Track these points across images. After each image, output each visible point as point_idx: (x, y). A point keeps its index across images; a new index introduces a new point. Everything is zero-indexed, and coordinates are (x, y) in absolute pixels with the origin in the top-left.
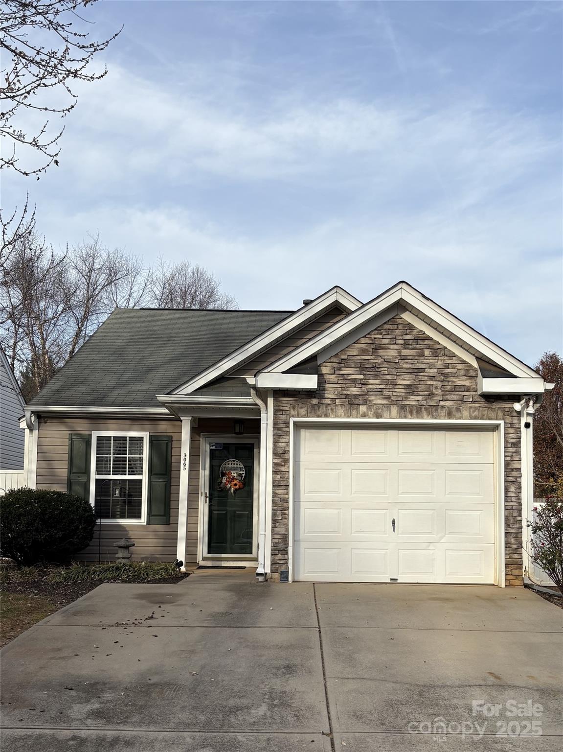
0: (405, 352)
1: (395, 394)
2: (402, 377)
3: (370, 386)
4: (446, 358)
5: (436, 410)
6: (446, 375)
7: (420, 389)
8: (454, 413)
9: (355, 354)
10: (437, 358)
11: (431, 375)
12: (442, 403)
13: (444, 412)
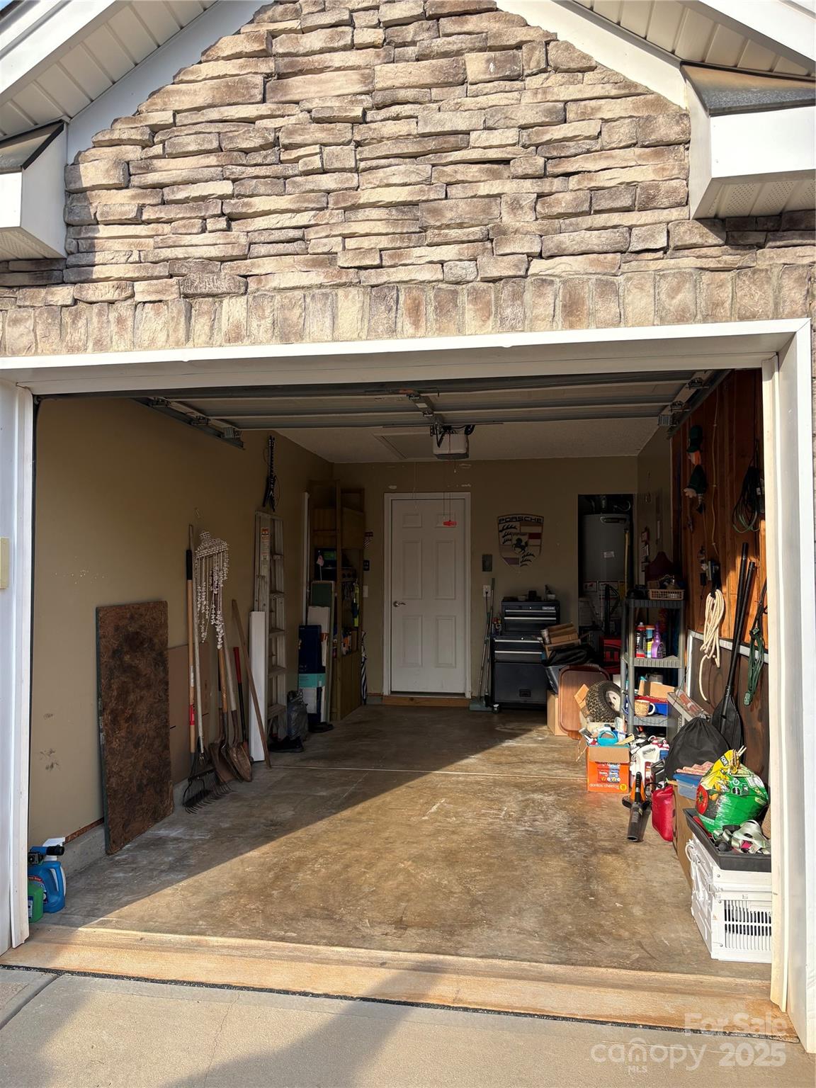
0: (390, 75)
1: (351, 243)
2: (381, 173)
3: (260, 223)
4: (555, 78)
5: (517, 296)
6: (554, 151)
7: (449, 215)
8: (589, 304)
9: (200, 101)
10: (517, 84)
11: (492, 154)
12: (538, 266)
13: (546, 303)
